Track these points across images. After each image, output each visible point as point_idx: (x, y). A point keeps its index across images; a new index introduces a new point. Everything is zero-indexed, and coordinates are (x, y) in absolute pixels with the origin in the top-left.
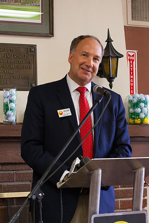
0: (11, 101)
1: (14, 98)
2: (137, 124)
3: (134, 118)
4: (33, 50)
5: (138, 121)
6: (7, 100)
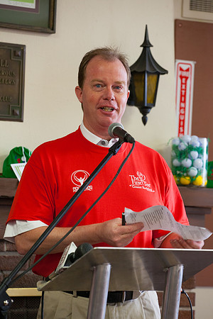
2: (184, 185)
3: (179, 176)
4: (19, 53)
5: (186, 181)
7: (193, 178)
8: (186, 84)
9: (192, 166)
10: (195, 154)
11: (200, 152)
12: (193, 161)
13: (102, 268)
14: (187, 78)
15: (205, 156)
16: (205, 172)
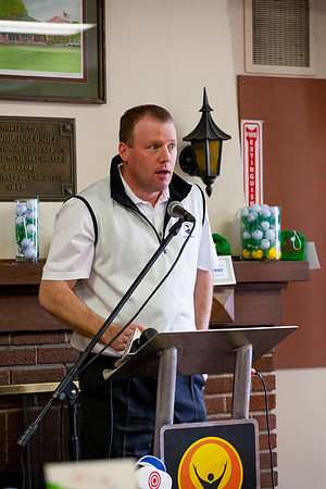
0: (29, 222)
1: (35, 215)
2: (256, 260)
3: (251, 250)
4: (69, 128)
5: (258, 254)
6: (22, 220)
7: (265, 251)
8: (254, 146)
9: (264, 237)
10: (266, 224)
11: (272, 222)
12: (264, 232)
13: (168, 352)
14: (254, 140)
15: (278, 226)
16: (278, 244)
